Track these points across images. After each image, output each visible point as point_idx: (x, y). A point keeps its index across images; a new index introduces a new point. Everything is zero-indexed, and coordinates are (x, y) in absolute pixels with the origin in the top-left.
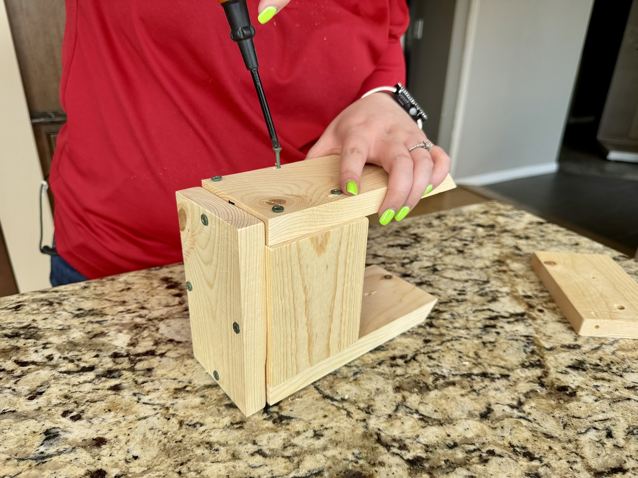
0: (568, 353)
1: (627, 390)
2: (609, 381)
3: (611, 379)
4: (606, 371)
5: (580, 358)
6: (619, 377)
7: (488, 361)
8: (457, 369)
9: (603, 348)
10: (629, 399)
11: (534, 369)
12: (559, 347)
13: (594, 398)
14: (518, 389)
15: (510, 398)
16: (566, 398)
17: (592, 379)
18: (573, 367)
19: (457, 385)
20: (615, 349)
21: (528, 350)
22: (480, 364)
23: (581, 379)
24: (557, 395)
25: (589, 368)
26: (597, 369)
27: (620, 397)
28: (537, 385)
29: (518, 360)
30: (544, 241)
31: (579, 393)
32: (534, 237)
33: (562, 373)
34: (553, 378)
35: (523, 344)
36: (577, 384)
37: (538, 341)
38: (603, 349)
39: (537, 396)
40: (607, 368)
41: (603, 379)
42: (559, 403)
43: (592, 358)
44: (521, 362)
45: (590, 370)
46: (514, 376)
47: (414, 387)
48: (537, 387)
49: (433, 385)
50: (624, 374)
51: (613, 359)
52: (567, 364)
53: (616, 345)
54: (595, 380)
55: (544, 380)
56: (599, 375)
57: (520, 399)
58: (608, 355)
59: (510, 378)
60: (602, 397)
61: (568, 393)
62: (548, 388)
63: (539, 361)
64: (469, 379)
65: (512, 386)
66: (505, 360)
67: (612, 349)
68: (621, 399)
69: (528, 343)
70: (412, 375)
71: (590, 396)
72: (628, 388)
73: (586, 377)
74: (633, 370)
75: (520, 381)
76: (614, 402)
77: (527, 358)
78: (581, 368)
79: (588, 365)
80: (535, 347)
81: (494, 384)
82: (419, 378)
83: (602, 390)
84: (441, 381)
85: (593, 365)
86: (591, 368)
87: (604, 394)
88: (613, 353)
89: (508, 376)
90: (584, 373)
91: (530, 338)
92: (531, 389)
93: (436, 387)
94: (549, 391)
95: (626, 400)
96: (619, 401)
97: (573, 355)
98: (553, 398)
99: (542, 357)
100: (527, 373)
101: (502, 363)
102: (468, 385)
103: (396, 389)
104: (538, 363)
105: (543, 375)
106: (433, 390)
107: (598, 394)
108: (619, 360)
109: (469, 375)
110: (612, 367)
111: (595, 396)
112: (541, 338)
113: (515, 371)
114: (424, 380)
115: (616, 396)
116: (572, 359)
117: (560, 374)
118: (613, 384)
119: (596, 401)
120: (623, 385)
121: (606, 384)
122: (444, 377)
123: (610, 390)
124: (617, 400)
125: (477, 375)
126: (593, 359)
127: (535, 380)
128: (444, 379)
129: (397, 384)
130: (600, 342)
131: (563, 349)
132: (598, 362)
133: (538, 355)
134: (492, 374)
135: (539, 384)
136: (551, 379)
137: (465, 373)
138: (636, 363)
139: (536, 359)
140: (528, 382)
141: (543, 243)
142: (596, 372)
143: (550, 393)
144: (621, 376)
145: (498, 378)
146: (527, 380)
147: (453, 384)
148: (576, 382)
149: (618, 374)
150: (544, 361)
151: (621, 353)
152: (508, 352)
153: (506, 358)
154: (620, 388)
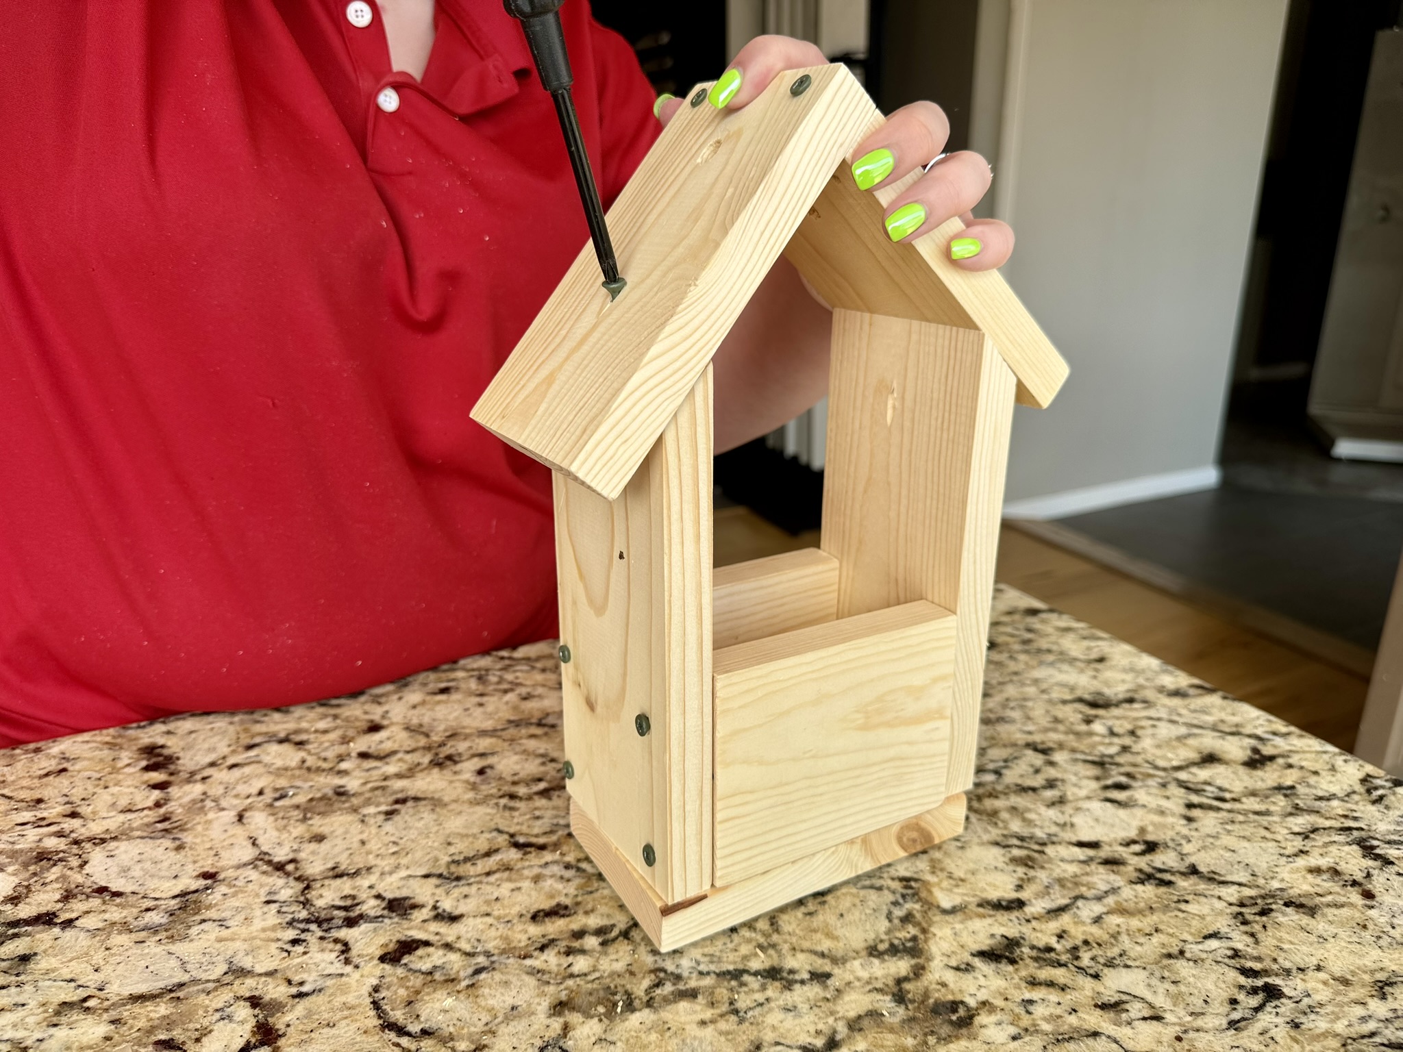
0: (989, 921)
1: (1098, 1012)
2: (1063, 988)
3: (1070, 983)
4: (1065, 965)
5: (1012, 932)
6: (1089, 979)
7: (794, 940)
8: (715, 959)
9: (1078, 908)
10: (1095, 1034)
11: (895, 959)
12: (973, 907)
13: (1013, 1030)
14: (838, 1008)
15: (812, 1031)
16: (945, 1030)
17: (1024, 985)
18: (989, 955)
19: (700, 997)
20: (1105, 910)
21: (899, 913)
22: (773, 946)
23: (997, 983)
24: (927, 1024)
25: (1025, 956)
26: (1045, 960)
27: (1076, 1030)
28: (888, 998)
29: (867, 936)
30: (1026, 652)
31: (983, 1019)
32: (1007, 644)
33: (957, 969)
34: (931, 983)
35: (891, 898)
36: (983, 995)
37: (930, 892)
38: (1075, 910)
39: (878, 1026)
40: (1069, 955)
41: (1051, 984)
42: (926, 1043)
43: (1041, 931)
44: (871, 943)
45: (1028, 961)
46: (840, 975)
47: (599, 1002)
48: (885, 1004)
49: (645, 999)
50: (1106, 970)
51: (1092, 934)
52: (976, 947)
53: (1110, 900)
54: (1030, 987)
55: (907, 986)
56: (1045, 973)
57: (835, 1032)
58: (1083, 923)
59: (829, 982)
60: (1032, 1029)
61: (954, 1018)
62: (910, 1007)
63: (914, 939)
64: (734, 983)
65: (828, 1000)
66: (836, 938)
67: (1098, 909)
68: (1075, 1035)
69: (903, 896)
70: (606, 974)
71: (1004, 1025)
72: (1104, 1007)
73: (1012, 978)
74: (1129, 963)
75: (853, 988)
76: (1058, 1040)
77: (888, 932)
78: (1007, 958)
79: (1026, 950)
80: (917, 906)
81: (787, 994)
82: (619, 981)
83: (1039, 1011)
84: (668, 988)
85: (1039, 949)
86: (1031, 958)
87: (1039, 1022)
88: (1097, 920)
89: (828, 976)
90: (1010, 968)
91: (913, 884)
92: (870, 1007)
93: (649, 1004)
94: (911, 1013)
95: (1087, 1036)
96: (1071, 1038)
97: (1000, 924)
98: (914, 1032)
99: (924, 931)
100: (875, 969)
101: (825, 945)
102: (726, 999)
103: (555, 1007)
104: (909, 944)
105: (912, 975)
106: (640, 1010)
107: (1026, 1021)
108: (1105, 937)
109: (737, 974)
110: (1081, 954)
111: (1017, 1026)
112: (938, 884)
113: (848, 965)
114: (628, 987)
115: (1066, 1027)
116: (993, 935)
117: (952, 971)
118: (1069, 997)
119: (1014, 1038)
120: (1093, 999)
121: (1053, 996)
122: (678, 977)
123: (1058, 1011)
124: (1066, 1036)
125: (756, 974)
126: (1044, 934)
127: (887, 985)
128: (674, 984)
129: (563, 996)
130: (1076, 892)
131: (981, 910)
132: (1053, 942)
133: (917, 924)
134: (791, 972)
135: (894, 995)
136: (926, 983)
137: (731, 968)
138: (1141, 945)
139: (908, 936)
140: (870, 991)
141: (1023, 657)
142: (1040, 968)
143: (912, 1020)
144: (1096, 976)
145: (802, 982)
146: (870, 987)
147: (692, 994)
148: (983, 990)
149: (1091, 971)
150: (926, 941)
151: (1114, 920)
152: (848, 917)
153: (839, 932)
154: (1083, 1006)
